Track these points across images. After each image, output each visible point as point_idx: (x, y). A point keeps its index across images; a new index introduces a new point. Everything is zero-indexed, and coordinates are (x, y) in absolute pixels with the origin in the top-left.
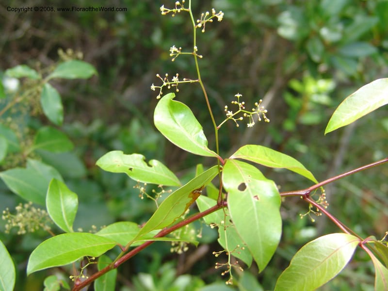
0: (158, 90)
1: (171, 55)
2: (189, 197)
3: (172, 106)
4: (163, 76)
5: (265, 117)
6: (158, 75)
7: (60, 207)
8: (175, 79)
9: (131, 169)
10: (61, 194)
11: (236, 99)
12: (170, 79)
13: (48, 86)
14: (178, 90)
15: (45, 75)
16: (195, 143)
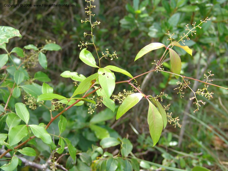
0: (80, 47)
1: (84, 35)
2: (91, 83)
3: (85, 52)
4: (82, 42)
5: (116, 57)
6: (80, 42)
7: (47, 92)
8: (86, 44)
9: (72, 77)
10: (47, 87)
11: (106, 51)
12: (84, 43)
13: (41, 53)
14: (87, 47)
15: (40, 50)
16: (92, 64)
